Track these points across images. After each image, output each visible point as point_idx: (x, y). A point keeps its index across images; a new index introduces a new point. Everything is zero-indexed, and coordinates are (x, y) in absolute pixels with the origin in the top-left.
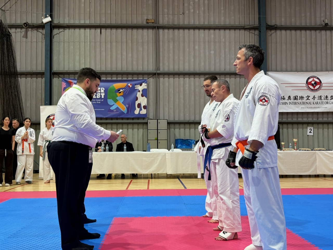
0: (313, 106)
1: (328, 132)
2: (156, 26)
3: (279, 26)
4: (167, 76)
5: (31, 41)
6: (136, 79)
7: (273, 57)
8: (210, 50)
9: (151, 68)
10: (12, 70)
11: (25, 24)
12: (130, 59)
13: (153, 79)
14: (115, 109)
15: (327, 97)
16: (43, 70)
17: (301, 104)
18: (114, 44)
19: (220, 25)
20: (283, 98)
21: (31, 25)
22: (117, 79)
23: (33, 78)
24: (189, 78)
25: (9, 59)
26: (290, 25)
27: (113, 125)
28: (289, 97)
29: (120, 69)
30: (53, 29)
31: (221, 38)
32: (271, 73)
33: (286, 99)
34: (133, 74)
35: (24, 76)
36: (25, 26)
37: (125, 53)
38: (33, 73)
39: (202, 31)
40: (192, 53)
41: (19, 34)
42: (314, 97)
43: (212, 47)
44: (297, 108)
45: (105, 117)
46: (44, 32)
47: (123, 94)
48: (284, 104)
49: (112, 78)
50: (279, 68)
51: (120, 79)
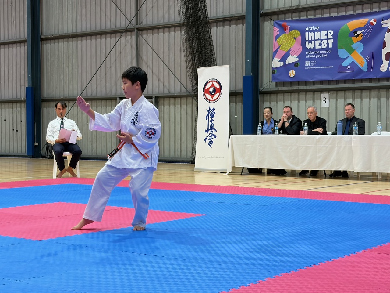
6: (386, 8)
14: (349, 65)
22: (355, 13)
34: (380, 1)
45: (333, 79)
47: (362, 37)
49: (346, 12)
51: (359, 12)
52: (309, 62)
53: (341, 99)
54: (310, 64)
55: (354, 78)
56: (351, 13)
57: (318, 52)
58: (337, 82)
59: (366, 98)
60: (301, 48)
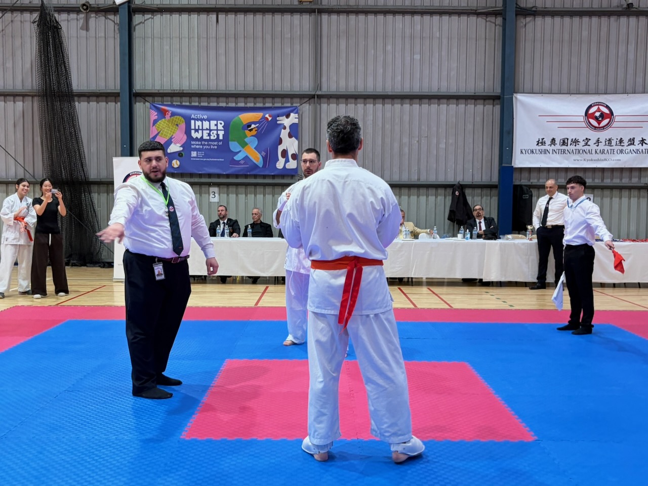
0: (595, 157)
1: (620, 204)
2: (315, 9)
3: (541, 9)
4: (335, 100)
5: (94, 35)
6: (279, 105)
7: (528, 66)
8: (412, 53)
9: (305, 85)
10: (64, 88)
11: (84, 5)
12: (268, 69)
13: (310, 107)
14: (243, 159)
15: (621, 141)
16: (117, 89)
17: (574, 152)
18: (241, 41)
19: (433, 6)
20: (542, 143)
21: (94, 7)
22: (246, 106)
23: (100, 103)
24: (374, 104)
25: (57, 70)
26: (562, 7)
27: (239, 187)
28: (553, 140)
29: (252, 86)
30: (133, 14)
31: (434, 30)
32: (522, 96)
33: (547, 144)
34: (273, 96)
35: (86, 98)
36: (84, 10)
37: (259, 59)
38: (100, 93)
39: (399, 18)
40: (381, 59)
41: (73, 24)
42: (598, 142)
43: (417, 48)
44: (567, 160)
45: (224, 173)
46: (117, 19)
47: (256, 132)
48: (543, 152)
49: (236, 104)
50: (536, 88)
51: (251, 105)
52: (196, 152)
53: (232, 193)
54: (197, 155)
55: (248, 173)
56: (242, 105)
57: (206, 143)
58: (228, 176)
59: (260, 194)
60: (185, 137)
